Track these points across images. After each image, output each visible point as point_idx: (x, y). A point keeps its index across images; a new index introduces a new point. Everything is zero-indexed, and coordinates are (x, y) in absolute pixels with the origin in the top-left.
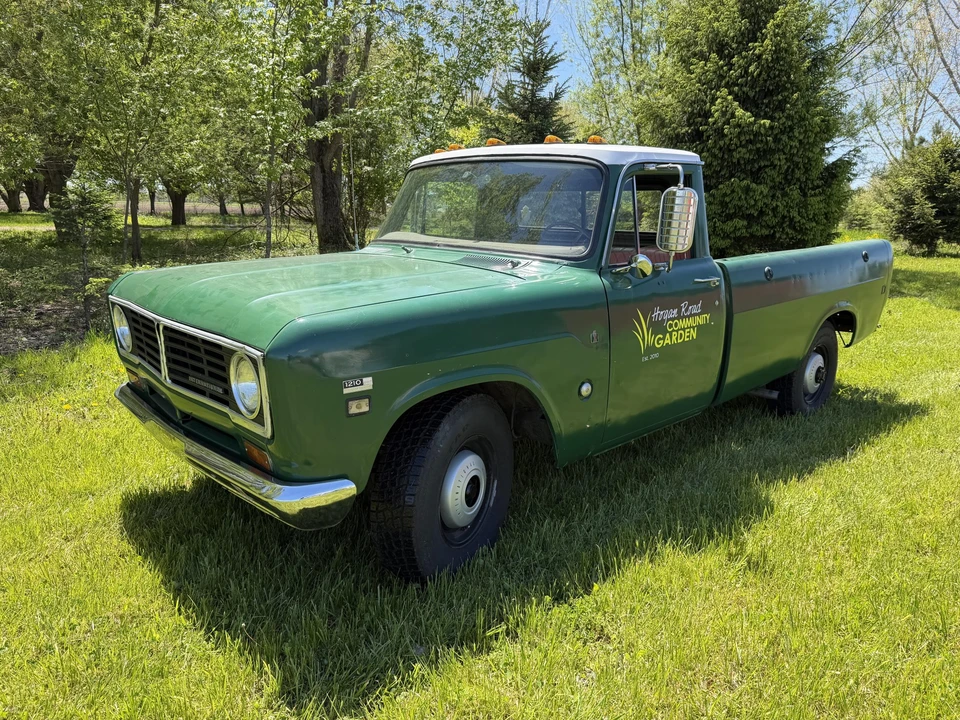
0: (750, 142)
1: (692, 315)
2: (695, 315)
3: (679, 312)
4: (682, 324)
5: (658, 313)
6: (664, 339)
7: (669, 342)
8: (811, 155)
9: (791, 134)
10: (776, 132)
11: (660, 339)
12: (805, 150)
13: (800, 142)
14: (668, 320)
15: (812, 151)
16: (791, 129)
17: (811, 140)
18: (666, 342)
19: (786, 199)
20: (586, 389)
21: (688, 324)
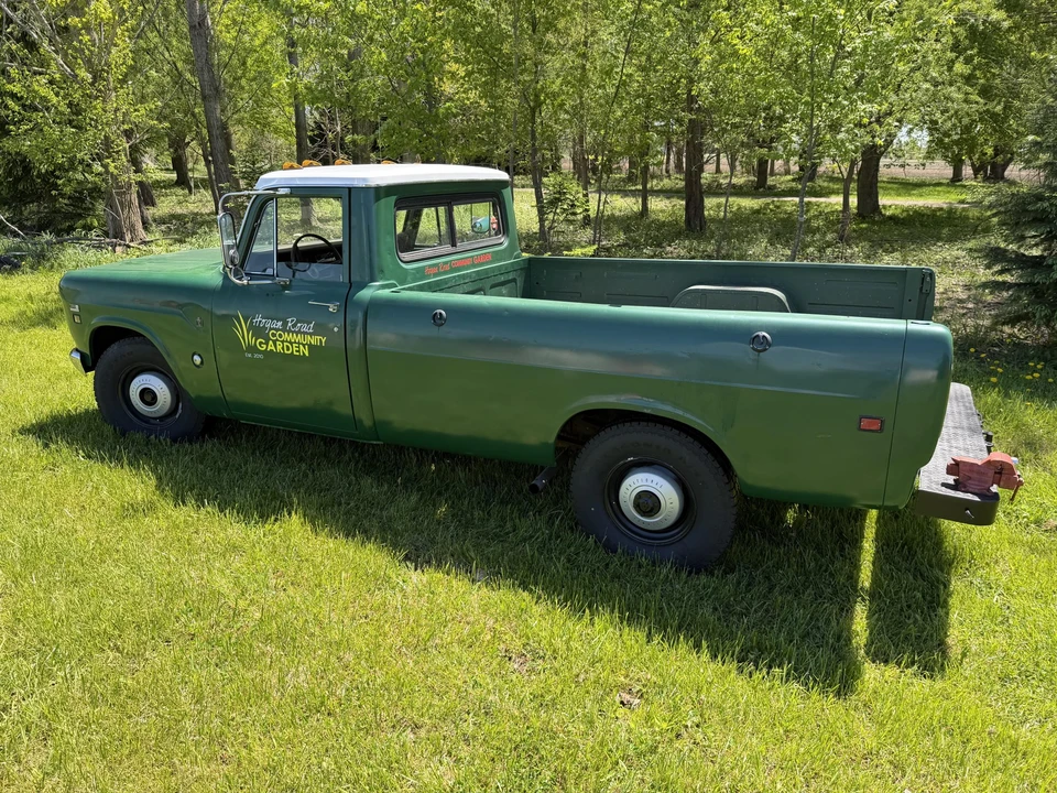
1: (299, 332)
2: (305, 333)
3: (284, 325)
4: (286, 336)
5: (259, 319)
6: (267, 344)
7: (273, 348)
11: (261, 343)
14: (271, 329)
18: (269, 348)
20: (197, 359)
21: (296, 340)
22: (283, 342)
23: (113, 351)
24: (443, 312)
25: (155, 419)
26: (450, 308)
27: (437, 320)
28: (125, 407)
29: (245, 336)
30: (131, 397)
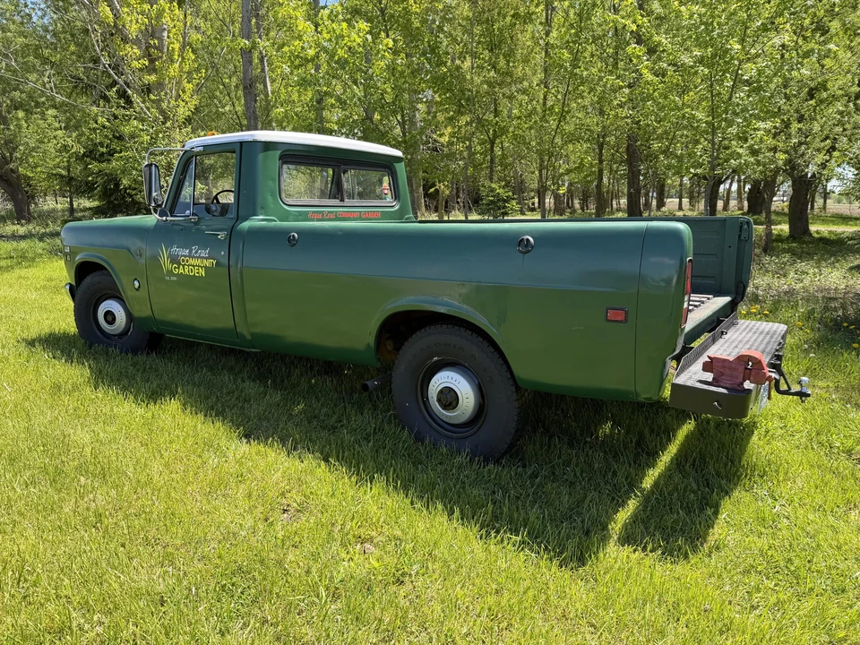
1: (199, 257)
2: (203, 258)
3: (190, 252)
4: (191, 261)
5: (175, 249)
6: (179, 268)
7: (183, 271)
11: (175, 268)
14: (182, 256)
20: (136, 284)
21: (196, 263)
22: (188, 266)
23: (88, 280)
24: (296, 235)
25: (115, 335)
26: (301, 232)
27: (291, 241)
28: (94, 326)
29: (166, 263)
30: (99, 317)
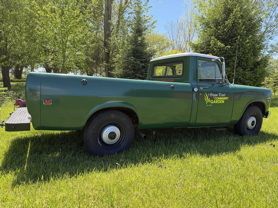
0: (224, 53)
8: (247, 57)
9: (239, 50)
10: (233, 50)
12: (245, 55)
13: (243, 53)
15: (248, 55)
16: (239, 48)
17: (247, 52)
19: (237, 72)
